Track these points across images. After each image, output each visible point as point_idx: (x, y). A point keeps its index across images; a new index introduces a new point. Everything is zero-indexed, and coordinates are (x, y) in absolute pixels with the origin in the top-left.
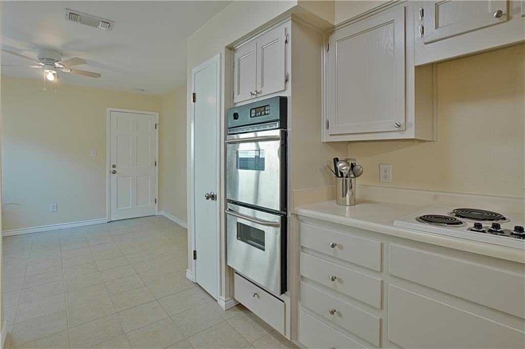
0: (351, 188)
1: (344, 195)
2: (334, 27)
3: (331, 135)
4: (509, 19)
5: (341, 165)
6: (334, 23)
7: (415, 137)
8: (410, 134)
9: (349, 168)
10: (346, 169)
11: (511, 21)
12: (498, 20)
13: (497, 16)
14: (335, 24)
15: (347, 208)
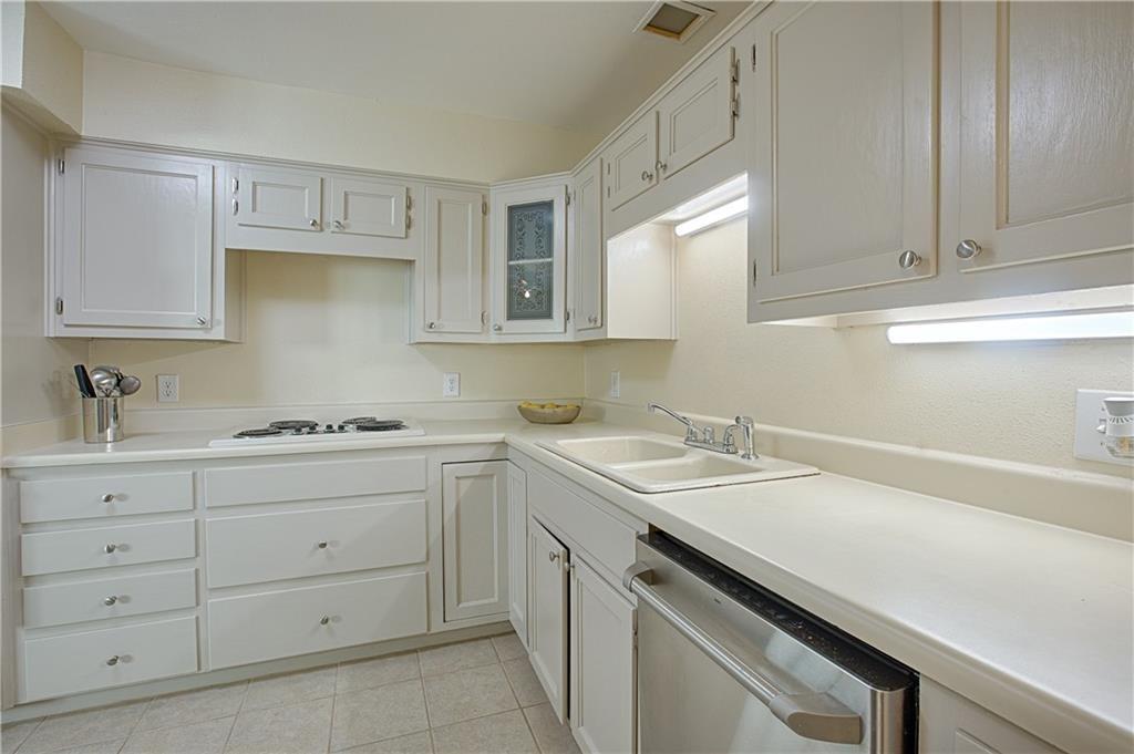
0: (116, 417)
1: (102, 429)
2: (80, 137)
3: (67, 326)
4: (322, 230)
5: (97, 376)
6: (81, 130)
7: (226, 336)
8: (218, 333)
9: (114, 381)
10: (110, 383)
11: (322, 234)
12: (313, 228)
13: (313, 224)
14: (83, 134)
15: (109, 445)
